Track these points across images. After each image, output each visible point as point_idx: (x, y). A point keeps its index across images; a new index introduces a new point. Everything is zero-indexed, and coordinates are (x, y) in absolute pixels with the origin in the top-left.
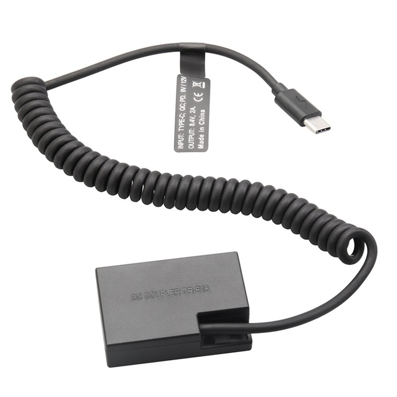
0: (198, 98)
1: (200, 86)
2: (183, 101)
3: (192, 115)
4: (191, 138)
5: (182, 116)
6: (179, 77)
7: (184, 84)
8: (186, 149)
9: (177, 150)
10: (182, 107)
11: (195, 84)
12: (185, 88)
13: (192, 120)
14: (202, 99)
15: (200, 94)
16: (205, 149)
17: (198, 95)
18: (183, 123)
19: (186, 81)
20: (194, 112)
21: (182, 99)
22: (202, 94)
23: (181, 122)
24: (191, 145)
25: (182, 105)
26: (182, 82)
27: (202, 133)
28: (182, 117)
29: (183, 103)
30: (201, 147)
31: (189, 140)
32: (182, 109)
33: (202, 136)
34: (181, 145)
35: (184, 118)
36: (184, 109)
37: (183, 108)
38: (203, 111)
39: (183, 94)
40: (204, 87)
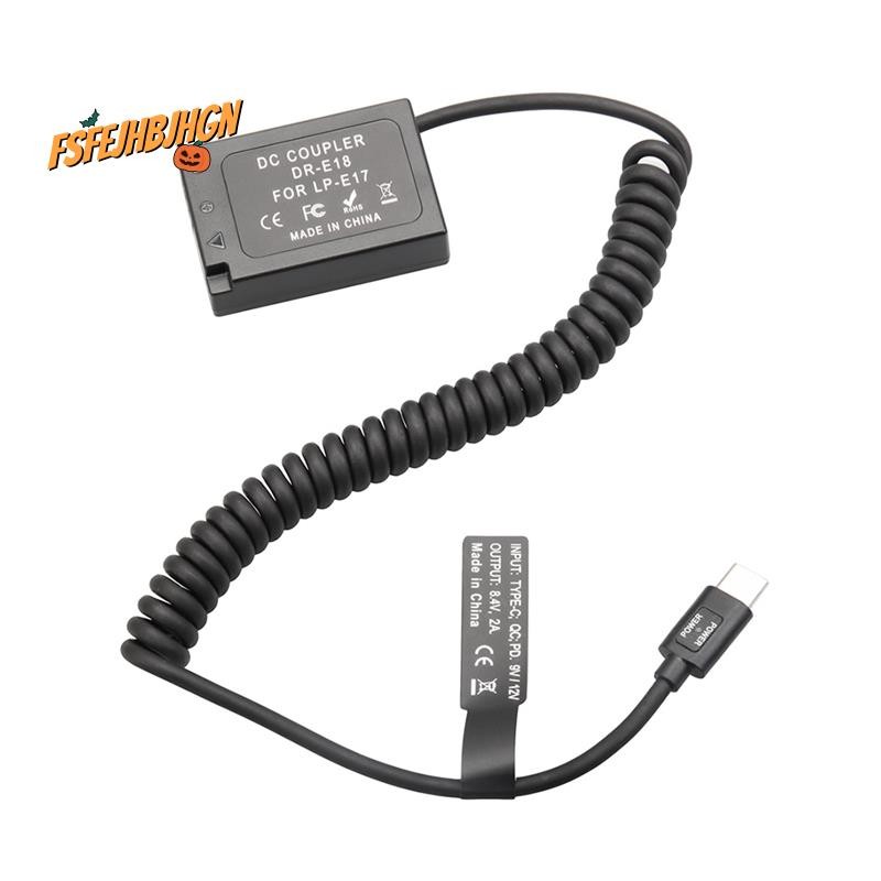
0: (484, 653)
1: (481, 684)
2: (514, 646)
3: (495, 615)
4: (497, 567)
5: (515, 613)
6: (523, 697)
7: (514, 684)
8: (506, 542)
9: (523, 541)
10: (515, 632)
11: (491, 686)
12: (511, 674)
13: (495, 604)
14: (477, 652)
15: (481, 663)
16: (468, 543)
17: (484, 659)
18: (513, 597)
19: (510, 692)
20: (491, 621)
21: (517, 648)
22: (476, 664)
23: (518, 600)
24: (496, 550)
25: (515, 636)
26: (517, 686)
27: (475, 575)
28: (514, 610)
29: (514, 642)
30: (477, 547)
31: (499, 561)
32: (515, 628)
33: (476, 570)
34: (516, 550)
35: (512, 608)
36: (511, 629)
37: (514, 630)
38: (474, 624)
39: (514, 662)
40: (473, 682)
